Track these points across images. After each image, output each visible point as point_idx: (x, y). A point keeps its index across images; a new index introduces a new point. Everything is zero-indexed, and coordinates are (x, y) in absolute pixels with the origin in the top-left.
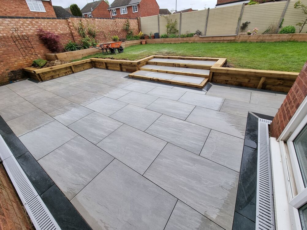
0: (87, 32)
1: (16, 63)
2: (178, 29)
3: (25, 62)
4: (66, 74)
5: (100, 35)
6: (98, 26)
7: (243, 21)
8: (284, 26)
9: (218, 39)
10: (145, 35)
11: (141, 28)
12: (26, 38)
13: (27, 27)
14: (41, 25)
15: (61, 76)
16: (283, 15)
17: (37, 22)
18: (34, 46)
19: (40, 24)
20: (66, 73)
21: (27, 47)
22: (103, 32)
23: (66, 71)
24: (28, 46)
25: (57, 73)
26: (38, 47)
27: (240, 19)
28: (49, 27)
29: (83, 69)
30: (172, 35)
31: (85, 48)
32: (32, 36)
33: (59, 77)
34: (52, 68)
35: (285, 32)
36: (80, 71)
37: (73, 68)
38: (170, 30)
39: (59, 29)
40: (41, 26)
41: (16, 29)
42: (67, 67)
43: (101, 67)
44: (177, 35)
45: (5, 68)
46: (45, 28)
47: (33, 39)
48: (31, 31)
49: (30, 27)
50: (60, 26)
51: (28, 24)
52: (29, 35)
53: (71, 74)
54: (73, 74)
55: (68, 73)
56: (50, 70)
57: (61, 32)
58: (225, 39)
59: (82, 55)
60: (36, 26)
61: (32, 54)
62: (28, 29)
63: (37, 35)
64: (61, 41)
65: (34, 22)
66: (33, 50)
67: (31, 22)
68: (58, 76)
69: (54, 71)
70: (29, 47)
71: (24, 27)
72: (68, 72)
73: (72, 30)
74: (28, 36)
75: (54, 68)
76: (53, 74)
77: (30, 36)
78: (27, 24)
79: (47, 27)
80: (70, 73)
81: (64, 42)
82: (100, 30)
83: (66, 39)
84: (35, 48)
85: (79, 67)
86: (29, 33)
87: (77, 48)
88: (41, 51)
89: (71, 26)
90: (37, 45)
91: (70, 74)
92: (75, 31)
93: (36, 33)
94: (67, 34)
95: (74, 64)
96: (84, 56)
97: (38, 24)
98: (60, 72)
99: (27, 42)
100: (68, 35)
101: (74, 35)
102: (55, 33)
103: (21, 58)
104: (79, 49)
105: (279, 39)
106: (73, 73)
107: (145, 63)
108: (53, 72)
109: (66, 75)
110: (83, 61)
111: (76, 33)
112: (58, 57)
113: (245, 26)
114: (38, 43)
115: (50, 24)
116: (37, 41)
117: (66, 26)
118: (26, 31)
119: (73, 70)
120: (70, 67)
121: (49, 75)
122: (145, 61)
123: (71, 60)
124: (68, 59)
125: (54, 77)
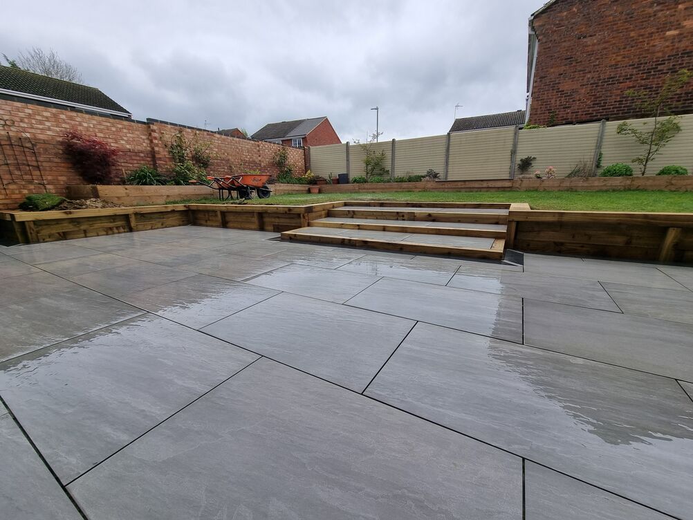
0: (190, 155)
2: (388, 168)
3: (2, 197)
4: (109, 231)
5: (219, 166)
6: (218, 147)
7: (521, 155)
8: (606, 164)
9: (477, 185)
10: (318, 177)
11: (310, 165)
12: (29, 145)
13: (41, 122)
14: (80, 125)
16: (599, 146)
17: (71, 118)
18: (44, 164)
19: (77, 123)
20: (111, 229)
21: (24, 164)
22: (228, 161)
23: (111, 225)
24: (25, 162)
25: (83, 227)
26: (54, 169)
27: (513, 152)
28: (101, 131)
29: (159, 225)
30: (377, 178)
31: (178, 183)
32: (45, 142)
33: (86, 236)
34: (70, 212)
35: (611, 173)
36: (152, 229)
37: (133, 219)
38: (372, 170)
39: (123, 140)
40: (80, 128)
41: (8, 123)
42: (116, 215)
43: (209, 223)
44: (387, 178)
46: (89, 133)
47: (46, 150)
48: (49, 133)
49: (48, 124)
50: (128, 135)
51: (47, 117)
52: (40, 139)
53: (125, 232)
54: (128, 234)
55: (116, 231)
56: (65, 216)
57: (128, 146)
58: (490, 186)
59: (168, 196)
60: (64, 125)
61: (31, 182)
62: (41, 127)
63: (62, 143)
64: (123, 164)
65: (63, 116)
66: (38, 173)
67: (55, 115)
68: (83, 235)
69: (76, 221)
70: (29, 165)
71: (34, 121)
72: (117, 228)
73: (157, 145)
74: (34, 142)
75: (78, 212)
76: (69, 227)
77: (42, 142)
78: (43, 116)
79: (94, 131)
80: (122, 230)
81: (125, 167)
82: (223, 156)
83: (135, 162)
84: (45, 170)
85: (151, 218)
86: (41, 137)
87: (157, 180)
88: (60, 178)
89: (156, 138)
90: (54, 164)
91: (119, 233)
92: (161, 150)
93: (60, 139)
94: (142, 152)
95: (137, 211)
96: (171, 199)
97: (73, 122)
98: (91, 225)
99: (27, 154)
100: (142, 155)
101: (157, 156)
102: (110, 146)
104: (163, 183)
105: (605, 185)
106: (131, 230)
107: (323, 213)
108: (70, 223)
109: (107, 234)
110: (166, 207)
111: (162, 153)
112: (101, 193)
113: (526, 164)
114: (56, 160)
115: (102, 127)
116: (56, 154)
117: (144, 137)
118: (33, 131)
119: (133, 224)
120: (126, 217)
121: (55, 230)
122: (323, 208)
123: (134, 203)
124: (126, 201)
125: (69, 237)
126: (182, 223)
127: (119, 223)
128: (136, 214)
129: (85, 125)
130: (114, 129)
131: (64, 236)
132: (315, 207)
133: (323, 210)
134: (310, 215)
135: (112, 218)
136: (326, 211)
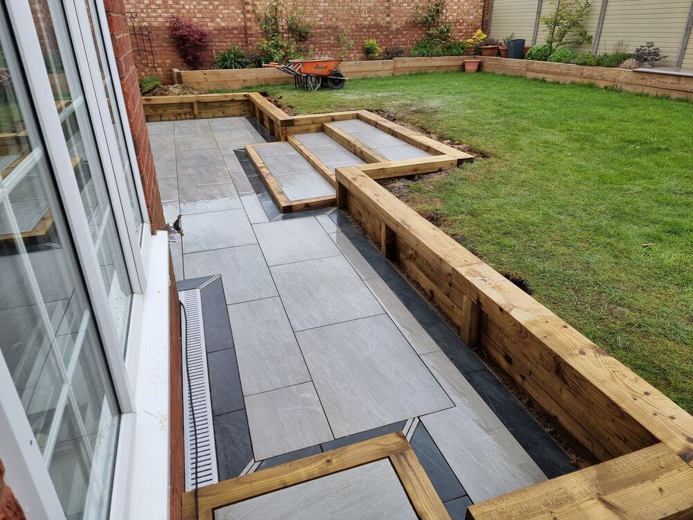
0: (286, 27)
2: (592, 32)
4: (178, 117)
6: (325, 12)
12: (146, 33)
13: (155, 11)
14: (184, 8)
15: (166, 120)
18: (156, 49)
19: (181, 6)
20: (180, 114)
21: (142, 50)
22: (336, 28)
23: (180, 111)
24: (143, 48)
25: (159, 112)
26: (163, 53)
28: (199, 12)
29: (221, 114)
31: (258, 65)
32: (158, 29)
33: (161, 121)
34: (150, 100)
36: (214, 117)
37: (196, 107)
38: (562, 35)
39: (218, 17)
40: (183, 11)
41: (133, 15)
42: (183, 103)
44: (586, 50)
46: (190, 15)
47: (157, 36)
48: (160, 20)
49: (159, 11)
50: (224, 11)
52: (154, 27)
53: (191, 119)
54: (193, 121)
55: (183, 117)
57: (223, 24)
59: (245, 81)
60: (171, 10)
61: (146, 65)
62: (155, 15)
63: (168, 28)
64: (217, 44)
66: (151, 57)
68: (159, 119)
69: (154, 107)
70: (146, 51)
71: (150, 11)
72: (185, 114)
73: (249, 20)
74: (150, 29)
75: (154, 99)
76: (150, 112)
77: (155, 28)
79: (194, 12)
80: (188, 116)
81: (219, 47)
82: (329, 23)
83: (229, 40)
84: (156, 54)
85: (213, 106)
86: (154, 24)
87: (239, 63)
88: (167, 61)
89: (248, 12)
90: (163, 49)
91: (186, 119)
92: (254, 24)
93: (168, 24)
94: (235, 29)
95: (200, 99)
96: (248, 84)
97: (178, 6)
99: (145, 41)
100: (236, 32)
101: (249, 32)
102: (207, 26)
104: (243, 65)
106: (195, 118)
107: (312, 126)
108: (151, 108)
109: (176, 120)
110: (226, 96)
111: (255, 28)
112: (184, 79)
114: (165, 45)
115: (201, 7)
116: (164, 39)
117: (238, 11)
118: (149, 19)
119: (196, 111)
120: (191, 105)
122: (314, 121)
123: (212, 88)
124: (205, 86)
125: (149, 119)
126: (243, 113)
127: (186, 110)
128: (199, 102)
129: (187, 7)
130: (211, 7)
132: (298, 120)
133: (314, 124)
134: (290, 129)
135: (181, 105)
136: (319, 125)
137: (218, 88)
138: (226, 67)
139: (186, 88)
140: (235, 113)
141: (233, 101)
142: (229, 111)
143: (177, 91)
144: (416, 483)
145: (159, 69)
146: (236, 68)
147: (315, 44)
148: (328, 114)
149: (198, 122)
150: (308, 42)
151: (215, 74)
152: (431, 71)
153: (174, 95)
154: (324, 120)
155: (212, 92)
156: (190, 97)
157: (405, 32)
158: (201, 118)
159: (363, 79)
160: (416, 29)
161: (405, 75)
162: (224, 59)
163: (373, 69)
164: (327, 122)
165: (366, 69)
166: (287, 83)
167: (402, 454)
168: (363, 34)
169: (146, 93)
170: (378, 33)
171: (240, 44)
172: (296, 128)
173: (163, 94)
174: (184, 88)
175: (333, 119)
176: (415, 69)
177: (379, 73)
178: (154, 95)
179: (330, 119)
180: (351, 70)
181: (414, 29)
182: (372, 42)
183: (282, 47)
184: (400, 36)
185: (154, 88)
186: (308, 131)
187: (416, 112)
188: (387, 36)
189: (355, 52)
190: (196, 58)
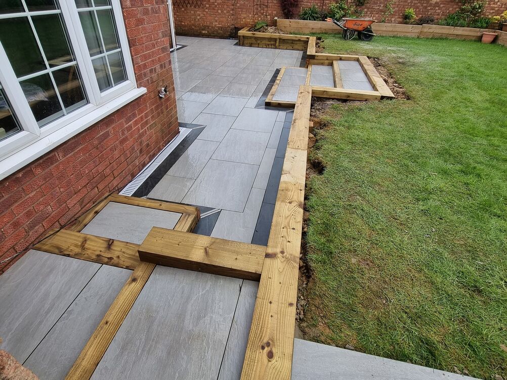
1: (244, 20)
3: (252, 21)
4: (267, 46)
15: (261, 47)
18: (270, 4)
21: (262, 4)
23: (269, 43)
25: (258, 42)
26: (273, 7)
29: (291, 48)
34: (254, 34)
36: (286, 49)
37: (278, 41)
45: (232, 22)
53: (274, 48)
55: (270, 46)
56: (252, 35)
61: (263, 14)
64: (305, 3)
66: (266, 9)
68: (257, 46)
69: (257, 39)
70: (264, 5)
72: (271, 45)
75: (258, 34)
76: (254, 41)
81: (305, 6)
84: (269, 8)
85: (288, 43)
87: (313, 17)
88: (273, 12)
90: (274, 4)
91: (271, 48)
95: (281, 37)
98: (261, 41)
103: (250, 16)
106: (276, 48)
108: (254, 39)
109: (266, 48)
110: (296, 37)
112: (278, 24)
119: (277, 44)
120: (275, 40)
121: (249, 41)
122: (327, 58)
123: (292, 31)
124: (288, 29)
125: (253, 46)
126: (303, 48)
127: (272, 43)
128: (280, 39)
131: (251, 45)
132: (318, 56)
133: (327, 60)
134: (312, 61)
135: (270, 39)
136: (331, 61)
137: (296, 32)
138: (304, 19)
139: (278, 29)
140: (299, 48)
141: (299, 40)
142: (296, 47)
143: (272, 30)
144: (182, 226)
145: (269, 17)
146: (310, 19)
147: (368, 8)
148: (338, 55)
149: (277, 51)
150: (364, 7)
151: (296, 23)
152: (451, 38)
153: (270, 33)
154: (335, 58)
155: (291, 34)
156: (277, 35)
157: (442, 6)
158: (279, 49)
159: (393, 37)
160: (453, 3)
161: (427, 39)
162: (305, 14)
163: (404, 31)
164: (336, 60)
165: (398, 30)
166: (339, 33)
167: (189, 215)
168: (406, 4)
169: (256, 30)
170: (419, 4)
171: (319, 4)
172: (315, 61)
173: (263, 32)
174: (276, 29)
175: (341, 59)
176: (437, 35)
177: (407, 34)
178: (260, 32)
179: (339, 58)
180: (386, 30)
181: (451, 3)
182: (411, 10)
183: (343, 9)
184: (437, 8)
185: (261, 28)
186: (322, 64)
187: (399, 63)
188: (426, 7)
189: (397, 17)
190: (289, 11)
